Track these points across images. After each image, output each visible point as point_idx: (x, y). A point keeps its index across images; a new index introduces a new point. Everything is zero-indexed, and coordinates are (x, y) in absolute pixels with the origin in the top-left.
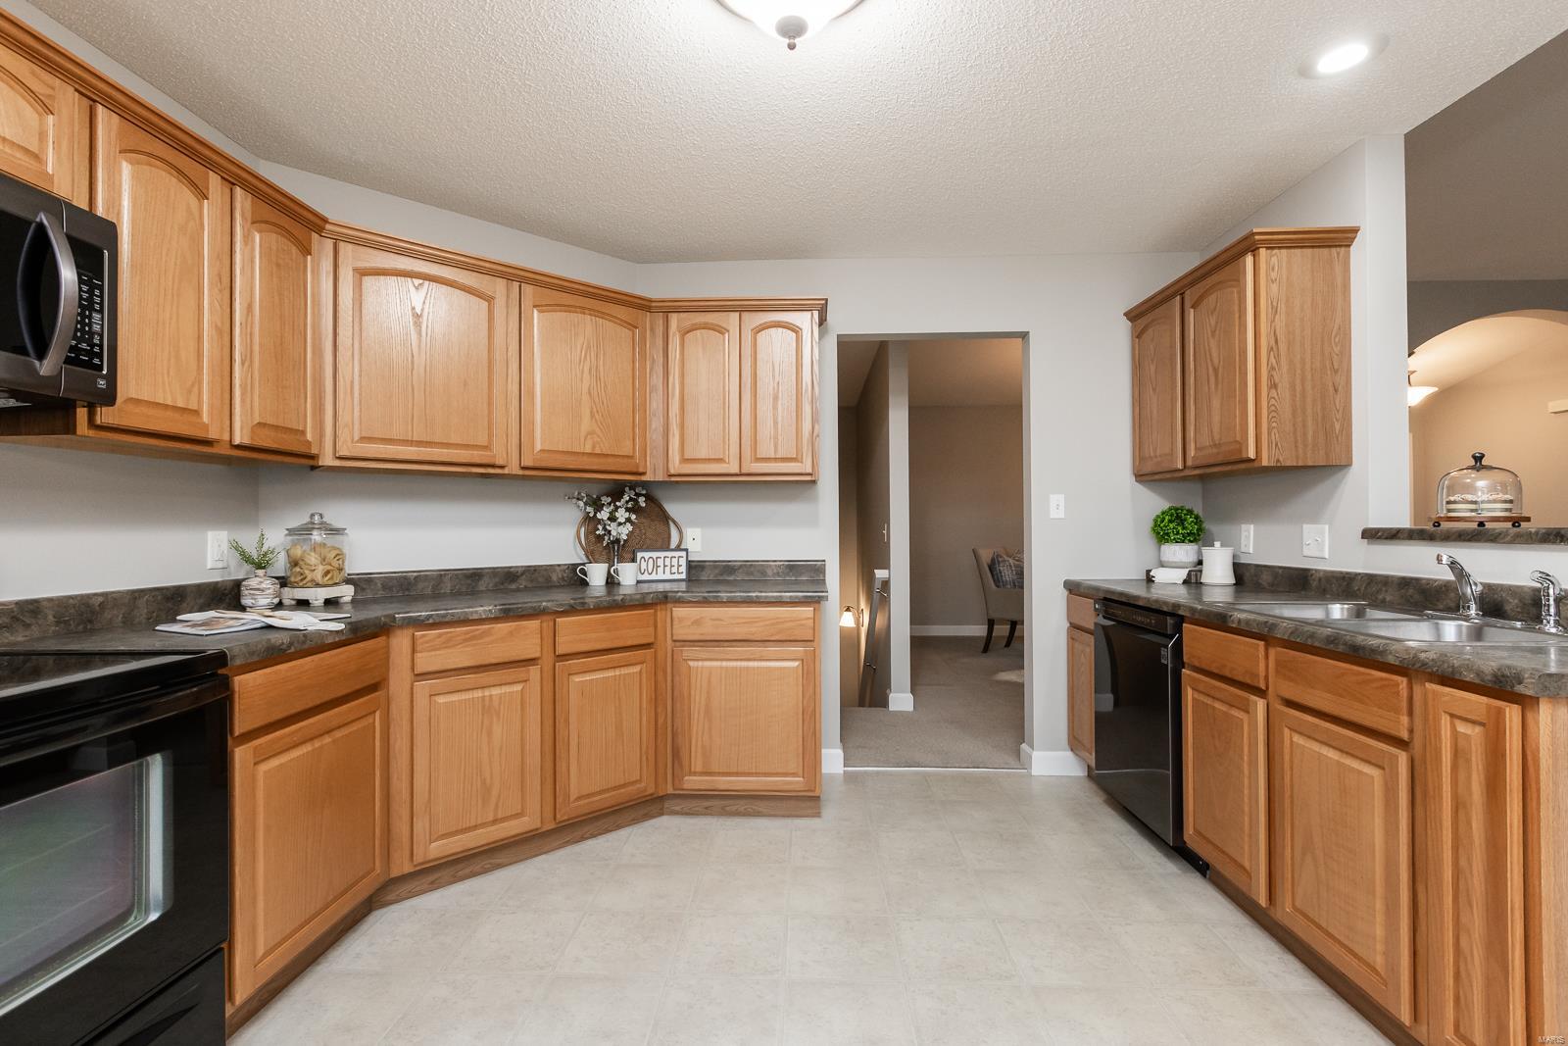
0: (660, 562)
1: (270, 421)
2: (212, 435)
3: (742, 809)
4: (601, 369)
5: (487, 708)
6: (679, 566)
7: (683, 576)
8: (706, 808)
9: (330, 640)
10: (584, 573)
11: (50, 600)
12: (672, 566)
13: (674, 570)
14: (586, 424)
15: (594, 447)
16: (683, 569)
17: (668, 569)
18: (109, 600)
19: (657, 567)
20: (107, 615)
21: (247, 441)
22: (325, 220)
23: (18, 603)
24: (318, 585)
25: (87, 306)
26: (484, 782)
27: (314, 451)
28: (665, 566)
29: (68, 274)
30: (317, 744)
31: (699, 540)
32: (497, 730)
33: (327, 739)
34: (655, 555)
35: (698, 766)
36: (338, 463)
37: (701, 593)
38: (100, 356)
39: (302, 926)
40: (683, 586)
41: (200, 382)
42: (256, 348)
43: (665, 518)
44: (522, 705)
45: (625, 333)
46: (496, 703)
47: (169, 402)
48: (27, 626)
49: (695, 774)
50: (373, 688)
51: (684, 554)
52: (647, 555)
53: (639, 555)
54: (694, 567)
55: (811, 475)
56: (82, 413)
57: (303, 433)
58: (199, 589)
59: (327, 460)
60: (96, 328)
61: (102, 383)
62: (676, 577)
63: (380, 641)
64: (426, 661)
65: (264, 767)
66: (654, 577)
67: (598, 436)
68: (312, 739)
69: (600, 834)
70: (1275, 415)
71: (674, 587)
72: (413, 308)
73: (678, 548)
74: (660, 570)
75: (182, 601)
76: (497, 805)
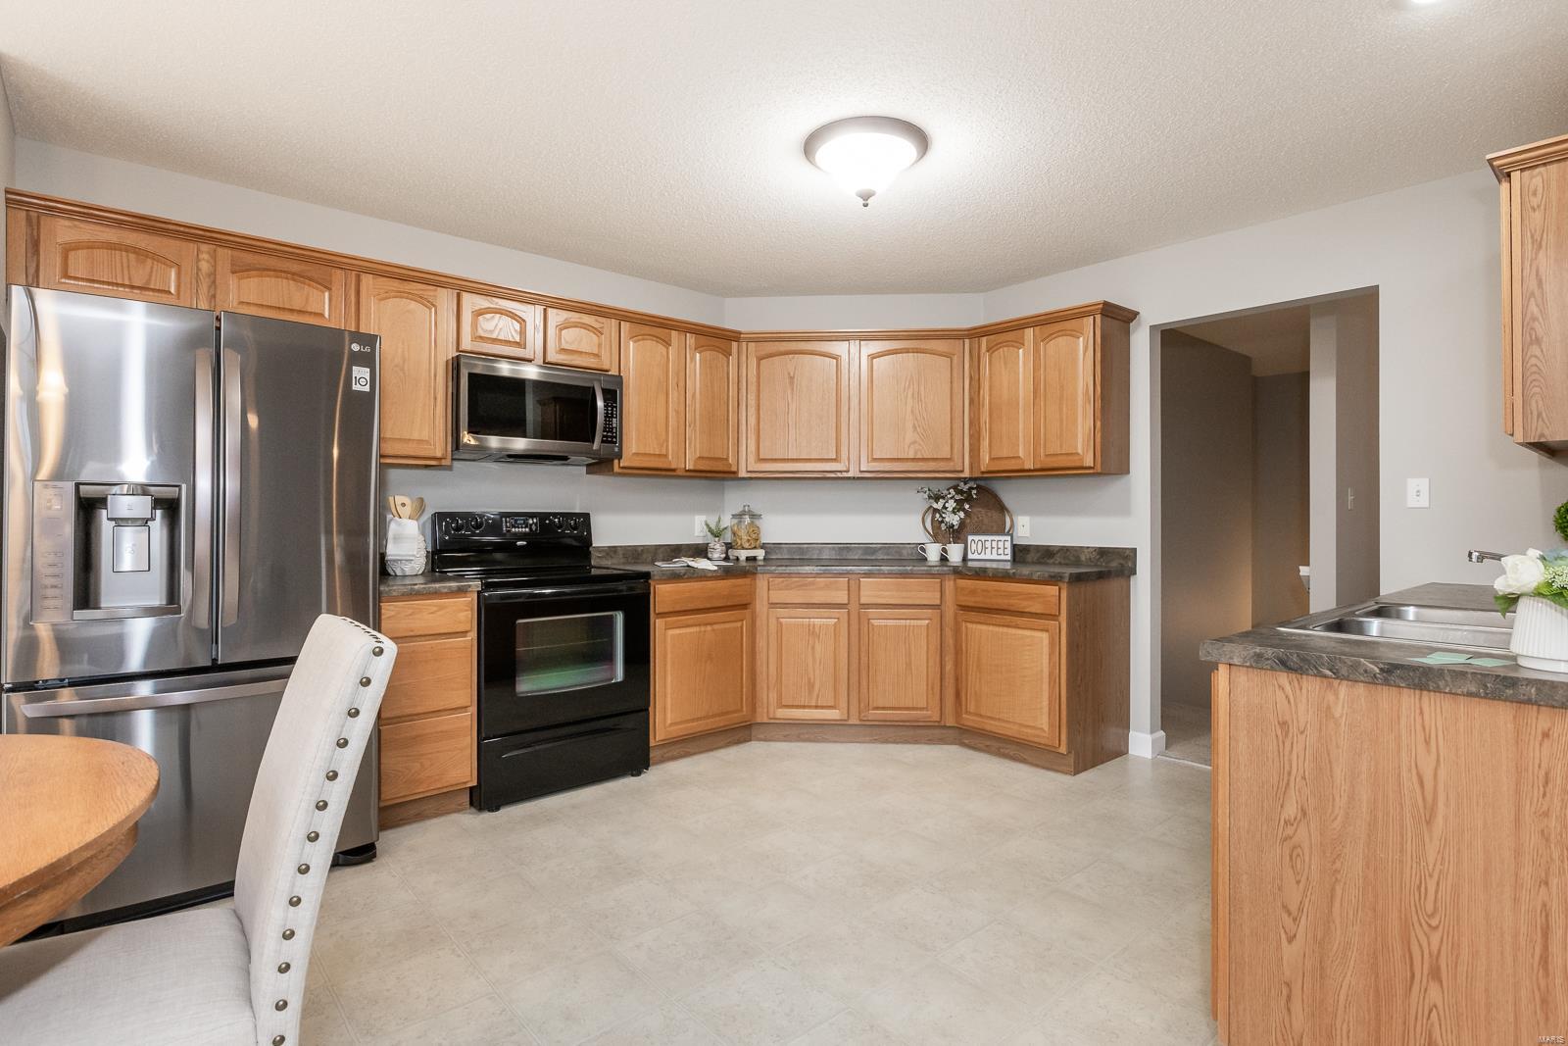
0: (988, 544)
1: (706, 455)
2: (673, 466)
3: (1012, 753)
4: (923, 393)
5: (812, 632)
6: (1005, 548)
7: (1009, 557)
8: (987, 746)
9: (710, 575)
10: (923, 550)
11: (621, 547)
12: (998, 548)
13: (1001, 551)
14: (910, 436)
15: (916, 453)
16: (1009, 551)
17: (994, 551)
18: (645, 549)
19: (986, 548)
20: (645, 556)
21: (692, 468)
22: (740, 333)
23: (609, 547)
24: (743, 548)
25: (608, 417)
26: (809, 679)
27: (734, 469)
28: (992, 548)
29: (600, 404)
30: (703, 628)
31: (1027, 526)
32: (818, 647)
33: (709, 628)
34: (983, 538)
35: (972, 708)
36: (749, 475)
37: (1025, 571)
38: (616, 437)
39: (693, 720)
40: (1008, 566)
41: (667, 441)
42: (698, 417)
43: (1002, 509)
44: (835, 635)
45: (944, 361)
46: (817, 630)
47: (652, 452)
48: (612, 557)
49: (970, 713)
50: (744, 606)
51: (1009, 538)
52: (976, 538)
53: (970, 538)
54: (1020, 552)
55: (1093, 468)
56: (616, 461)
57: (727, 459)
58: (689, 546)
59: (743, 474)
60: (614, 425)
61: (616, 449)
62: (1002, 557)
63: (747, 581)
64: (777, 596)
65: (671, 632)
66: (982, 556)
67: (920, 445)
68: (700, 625)
69: (901, 743)
70: (1537, 376)
71: (1001, 566)
72: (789, 374)
73: (1008, 534)
74: (988, 551)
75: (679, 553)
76: (818, 696)
